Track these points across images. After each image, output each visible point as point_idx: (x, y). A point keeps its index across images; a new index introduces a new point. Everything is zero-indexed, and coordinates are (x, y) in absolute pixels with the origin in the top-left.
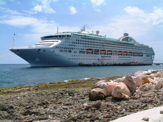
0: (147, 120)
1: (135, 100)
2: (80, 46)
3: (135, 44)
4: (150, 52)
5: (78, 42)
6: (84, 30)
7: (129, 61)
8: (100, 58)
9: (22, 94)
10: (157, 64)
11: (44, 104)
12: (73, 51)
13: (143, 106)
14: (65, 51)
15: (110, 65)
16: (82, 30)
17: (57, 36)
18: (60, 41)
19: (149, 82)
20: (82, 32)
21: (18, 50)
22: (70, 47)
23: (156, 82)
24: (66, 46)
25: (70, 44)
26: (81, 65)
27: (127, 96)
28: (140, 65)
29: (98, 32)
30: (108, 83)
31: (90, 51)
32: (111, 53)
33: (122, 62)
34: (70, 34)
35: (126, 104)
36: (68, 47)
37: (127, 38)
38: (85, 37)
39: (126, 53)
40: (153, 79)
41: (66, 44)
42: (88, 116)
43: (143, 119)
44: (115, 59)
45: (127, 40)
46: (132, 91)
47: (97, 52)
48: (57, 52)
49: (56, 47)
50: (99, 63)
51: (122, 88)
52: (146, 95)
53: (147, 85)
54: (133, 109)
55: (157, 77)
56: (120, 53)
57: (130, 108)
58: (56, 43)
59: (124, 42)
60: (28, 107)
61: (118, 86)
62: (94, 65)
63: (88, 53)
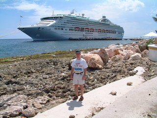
0: (115, 94)
1: (107, 70)
2: (70, 25)
3: (111, 25)
4: (121, 31)
5: (68, 22)
6: (73, 13)
7: (106, 37)
8: (85, 34)
9: (16, 63)
10: (125, 39)
11: (29, 73)
12: (64, 29)
13: (113, 76)
14: (59, 29)
15: (92, 40)
16: (72, 13)
17: (52, 18)
18: (54, 21)
19: (119, 54)
20: (72, 15)
21: (24, 28)
22: (62, 26)
23: (125, 54)
24: (59, 25)
25: (62, 23)
26: (71, 39)
27: (100, 66)
28: (113, 40)
29: (83, 15)
30: (85, 54)
31: (77, 29)
32: (92, 30)
33: (101, 38)
34: (62, 16)
35: (99, 73)
36: (61, 25)
37: (104, 19)
38: (74, 18)
39: (104, 31)
40: (122, 51)
41: (59, 23)
42: (62, 87)
43: (111, 93)
44: (96, 35)
45: (105, 21)
46: (105, 61)
47: (82, 30)
48: (53, 29)
49: (52, 26)
50: (84, 38)
51: (96, 59)
52: (116, 65)
53: (117, 56)
54: (104, 79)
55: (125, 49)
56: (100, 31)
57: (101, 78)
58: (52, 22)
59: (103, 22)
60: (15, 75)
61: (93, 57)
62: (80, 39)
63: (75, 30)
